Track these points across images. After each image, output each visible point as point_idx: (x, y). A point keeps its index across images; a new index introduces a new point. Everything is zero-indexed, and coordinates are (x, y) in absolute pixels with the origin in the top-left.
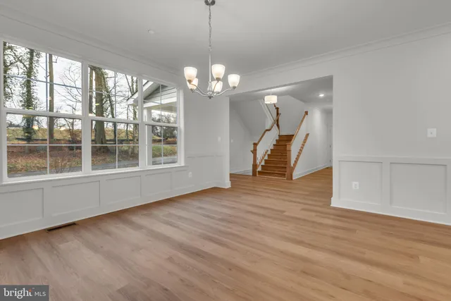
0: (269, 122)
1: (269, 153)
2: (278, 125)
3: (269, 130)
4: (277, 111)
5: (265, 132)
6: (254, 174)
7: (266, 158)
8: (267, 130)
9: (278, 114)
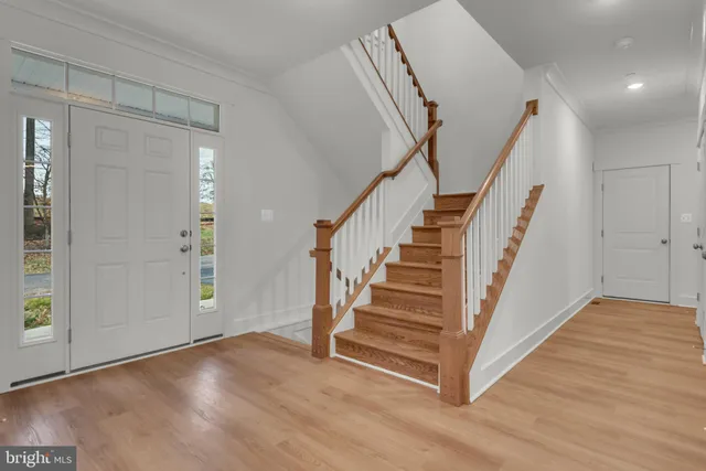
0: (396, 146)
1: (394, 257)
2: (432, 163)
3: (393, 174)
4: (431, 114)
5: (376, 183)
6: (319, 351)
7: (380, 277)
8: (385, 175)
9: (432, 121)
